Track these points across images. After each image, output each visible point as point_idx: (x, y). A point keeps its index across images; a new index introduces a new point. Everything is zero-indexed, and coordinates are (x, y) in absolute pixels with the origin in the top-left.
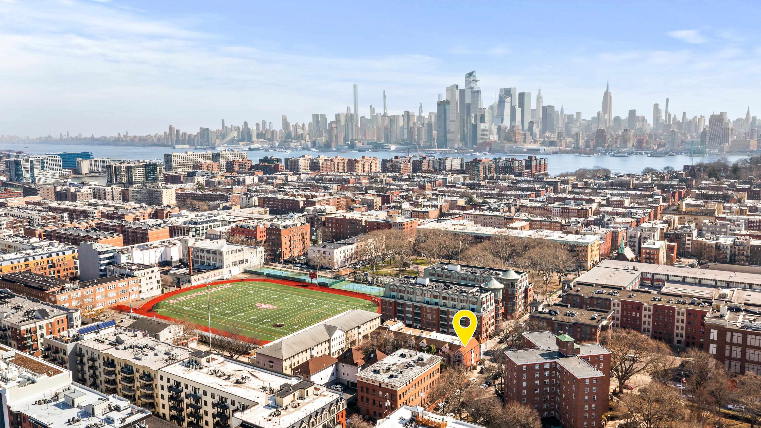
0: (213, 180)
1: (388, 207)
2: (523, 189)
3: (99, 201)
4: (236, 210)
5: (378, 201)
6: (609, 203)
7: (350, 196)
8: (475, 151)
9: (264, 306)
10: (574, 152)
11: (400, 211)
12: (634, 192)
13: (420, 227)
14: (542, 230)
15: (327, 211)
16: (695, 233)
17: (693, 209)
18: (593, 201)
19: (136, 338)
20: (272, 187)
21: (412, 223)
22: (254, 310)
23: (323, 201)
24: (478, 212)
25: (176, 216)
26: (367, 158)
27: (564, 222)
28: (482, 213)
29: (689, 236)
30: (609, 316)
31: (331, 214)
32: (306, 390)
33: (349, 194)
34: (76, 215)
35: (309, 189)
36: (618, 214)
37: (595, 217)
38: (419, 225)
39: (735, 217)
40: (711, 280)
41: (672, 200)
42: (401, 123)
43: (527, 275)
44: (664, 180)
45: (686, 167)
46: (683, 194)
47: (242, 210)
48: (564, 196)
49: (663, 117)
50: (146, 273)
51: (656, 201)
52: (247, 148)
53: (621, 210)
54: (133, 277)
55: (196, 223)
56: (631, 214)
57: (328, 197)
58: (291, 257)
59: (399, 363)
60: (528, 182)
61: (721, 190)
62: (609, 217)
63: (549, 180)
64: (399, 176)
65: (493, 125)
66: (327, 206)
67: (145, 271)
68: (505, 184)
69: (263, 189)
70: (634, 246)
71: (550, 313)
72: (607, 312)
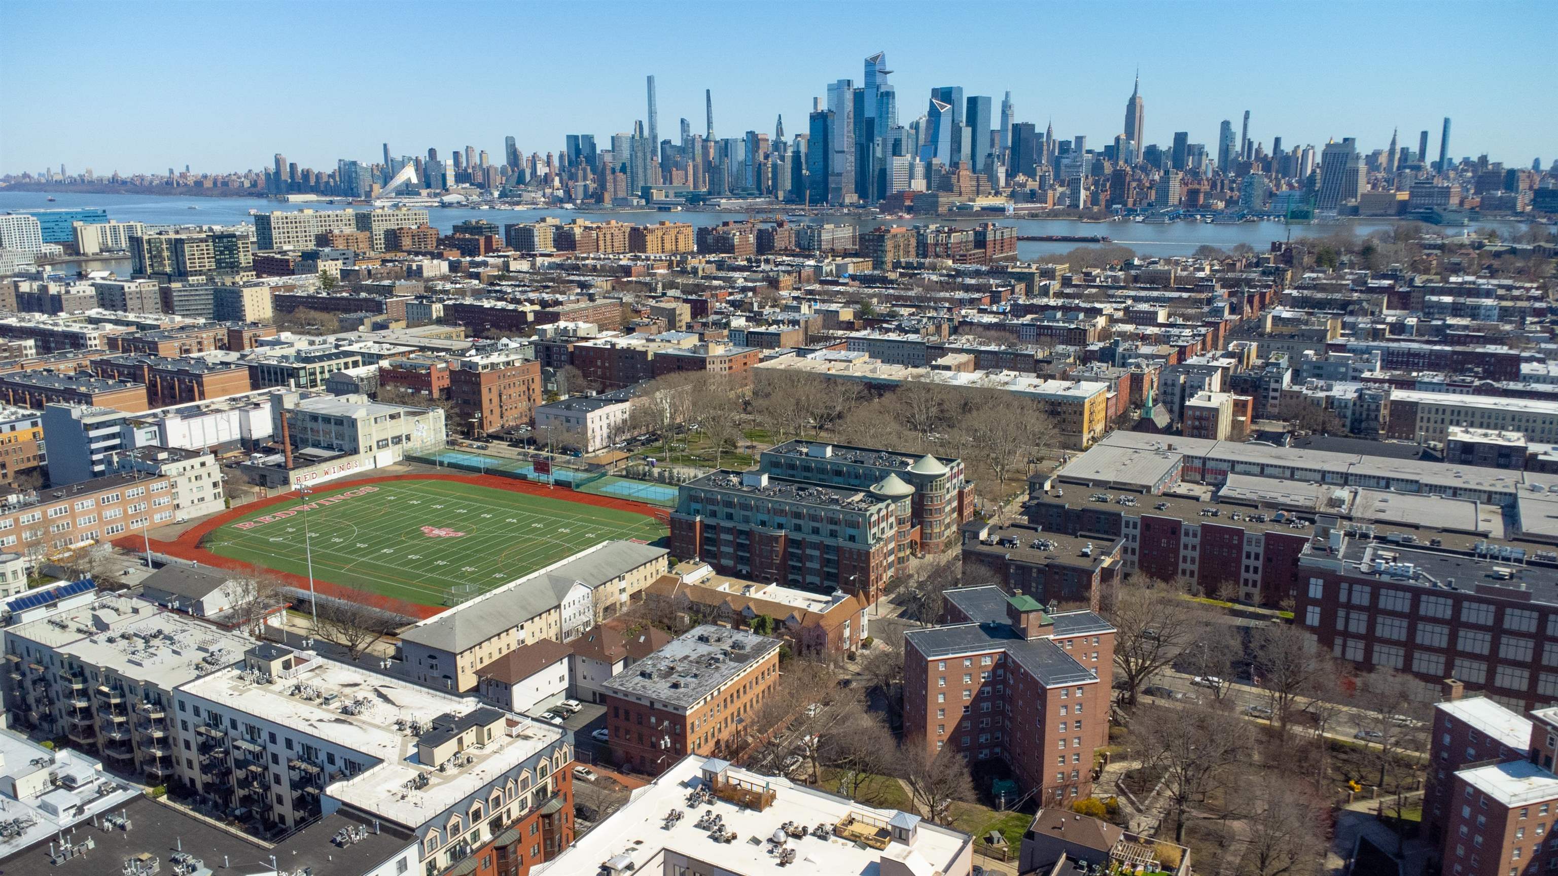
0: (357, 268)
1: (705, 325)
2: (967, 288)
3: (107, 313)
4: (398, 332)
5: (685, 312)
6: (1131, 317)
7: (630, 300)
8: (882, 211)
9: (436, 532)
10: (1069, 215)
11: (726, 332)
12: (1176, 295)
13: (760, 365)
14: (998, 371)
15: (581, 334)
16: (1287, 377)
17: (1286, 330)
18: (1099, 312)
19: (137, 617)
20: (477, 282)
21: (745, 357)
22: (416, 542)
23: (574, 311)
24: (876, 335)
25: (268, 343)
26: (667, 224)
27: (1040, 355)
28: (886, 337)
29: (1277, 381)
30: (1117, 550)
31: (586, 339)
32: (486, 729)
33: (628, 298)
34: (56, 342)
35: (548, 287)
36: (1144, 338)
37: (1101, 345)
38: (761, 360)
39: (1363, 344)
40: (1315, 471)
41: (1247, 309)
42: (740, 153)
43: (962, 466)
44: (1234, 271)
45: (1275, 247)
46: (1267, 298)
47: (408, 331)
48: (1044, 301)
49: (1238, 147)
50: (188, 468)
51: (1218, 312)
52: (435, 202)
53: (1150, 330)
54: (161, 476)
55: (308, 360)
56: (1169, 337)
57: (584, 304)
58: (503, 427)
59: (694, 656)
60: (977, 274)
61: (1339, 291)
62: (1127, 345)
63: (1018, 270)
64: (729, 262)
65: (918, 159)
66: (581, 324)
67: (187, 463)
68: (934, 278)
69: (458, 286)
70: (1172, 402)
71: (1001, 542)
72: (1112, 540)
